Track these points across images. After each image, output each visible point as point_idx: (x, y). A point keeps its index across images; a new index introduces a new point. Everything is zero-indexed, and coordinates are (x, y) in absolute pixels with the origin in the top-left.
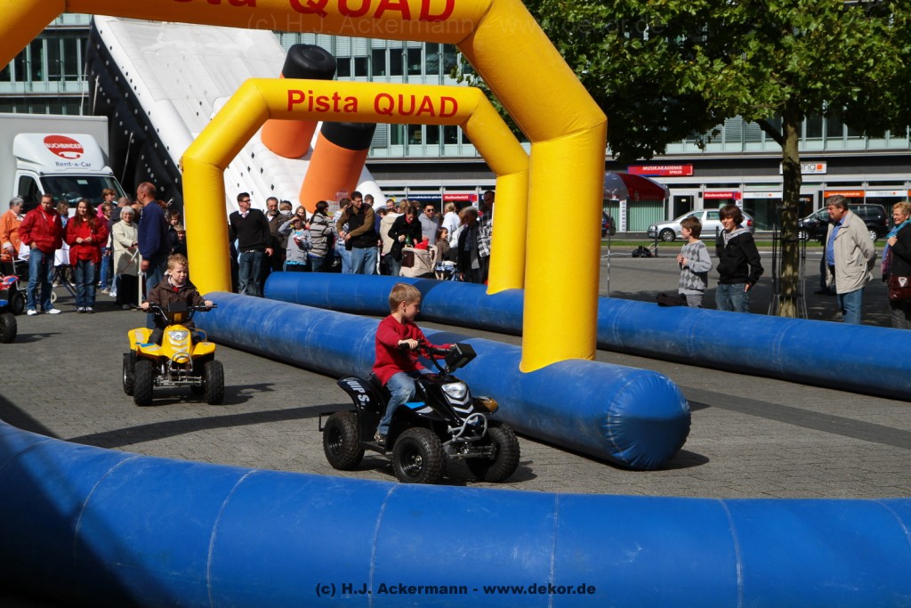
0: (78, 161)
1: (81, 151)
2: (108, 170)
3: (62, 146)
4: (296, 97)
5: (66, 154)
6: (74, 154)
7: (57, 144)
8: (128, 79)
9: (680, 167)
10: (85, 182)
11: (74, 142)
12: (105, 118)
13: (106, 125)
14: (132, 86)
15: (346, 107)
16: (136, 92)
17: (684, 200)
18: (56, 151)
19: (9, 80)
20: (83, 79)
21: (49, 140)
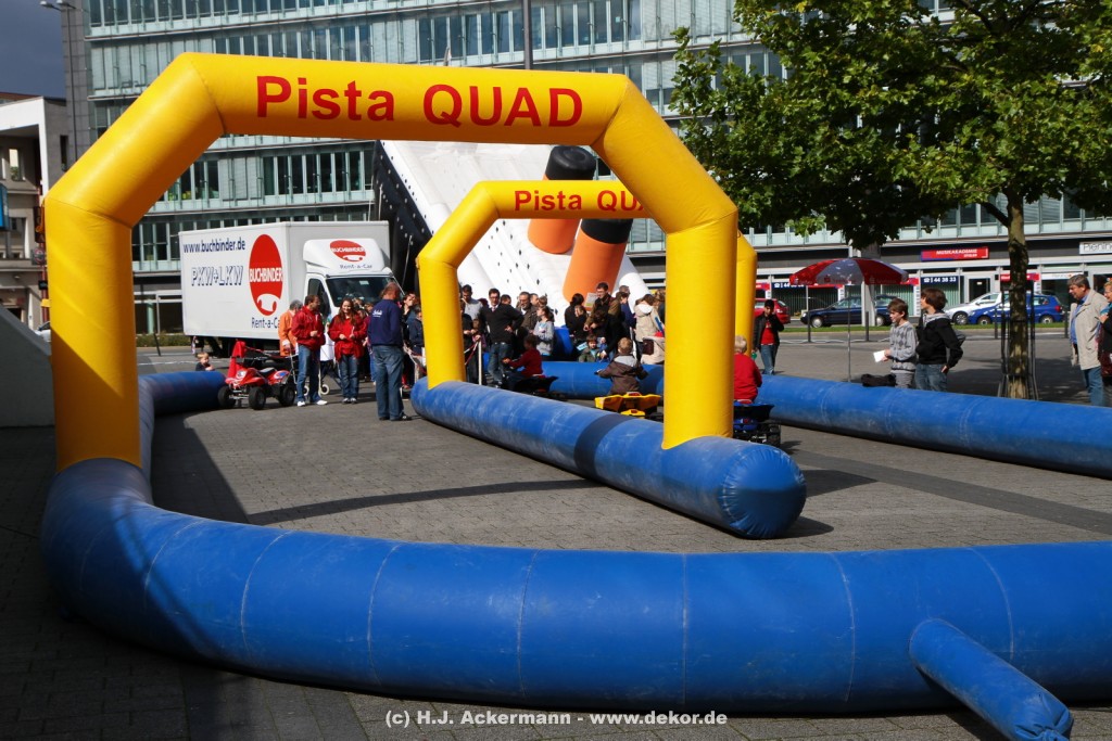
0: (361, 263)
1: (363, 254)
2: (388, 271)
3: (347, 250)
4: (523, 197)
5: (350, 257)
6: (356, 257)
7: (342, 248)
8: (407, 185)
9: (975, 251)
10: (366, 283)
11: (357, 246)
12: (387, 222)
13: (387, 228)
14: (410, 192)
15: (571, 205)
16: (414, 198)
17: (979, 283)
18: (340, 255)
19: (302, 192)
20: (368, 188)
21: (333, 245)
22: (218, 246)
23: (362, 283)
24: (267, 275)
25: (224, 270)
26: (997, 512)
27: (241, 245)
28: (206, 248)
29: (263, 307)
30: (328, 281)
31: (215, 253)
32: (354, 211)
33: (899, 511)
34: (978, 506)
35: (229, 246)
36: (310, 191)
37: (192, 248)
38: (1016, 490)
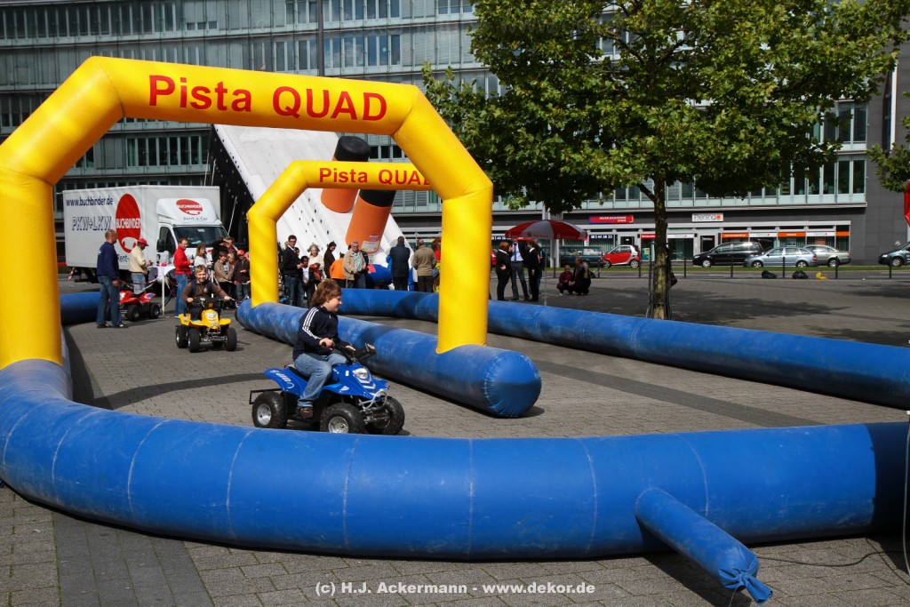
0: (197, 216)
1: (201, 209)
2: (219, 222)
3: (188, 206)
5: (191, 212)
6: (196, 212)
7: (185, 205)
8: (234, 161)
11: (196, 204)
12: (218, 187)
13: (218, 192)
14: (236, 165)
16: (239, 170)
18: (183, 210)
19: (156, 164)
20: (204, 163)
21: (179, 203)
22: (91, 202)
23: (200, 230)
24: (129, 223)
25: (97, 220)
26: (654, 401)
27: (110, 202)
28: (83, 203)
29: (126, 246)
30: (174, 229)
31: (90, 207)
32: (195, 180)
33: (587, 400)
34: (640, 397)
35: (100, 202)
36: (162, 164)
37: (72, 203)
38: (665, 385)
